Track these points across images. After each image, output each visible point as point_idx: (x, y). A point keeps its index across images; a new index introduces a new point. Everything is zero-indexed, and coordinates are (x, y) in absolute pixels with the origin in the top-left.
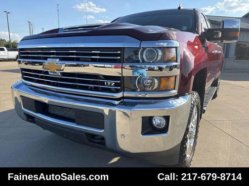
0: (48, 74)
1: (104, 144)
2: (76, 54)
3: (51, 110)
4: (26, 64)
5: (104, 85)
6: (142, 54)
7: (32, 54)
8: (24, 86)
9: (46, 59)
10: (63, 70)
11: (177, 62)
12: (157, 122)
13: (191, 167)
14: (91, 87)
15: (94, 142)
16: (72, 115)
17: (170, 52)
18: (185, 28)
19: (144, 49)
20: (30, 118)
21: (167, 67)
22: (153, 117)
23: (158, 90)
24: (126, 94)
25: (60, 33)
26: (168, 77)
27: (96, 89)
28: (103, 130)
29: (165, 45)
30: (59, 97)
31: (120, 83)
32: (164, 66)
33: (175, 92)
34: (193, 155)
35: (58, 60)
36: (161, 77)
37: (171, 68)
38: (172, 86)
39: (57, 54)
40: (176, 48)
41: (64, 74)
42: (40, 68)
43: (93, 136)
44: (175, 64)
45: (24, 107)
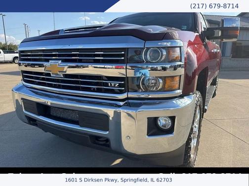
0: (50, 76)
1: (109, 146)
2: (79, 55)
3: (53, 113)
4: (26, 66)
5: (108, 86)
6: (146, 54)
7: (32, 56)
8: (25, 88)
9: (47, 61)
10: (65, 72)
11: (181, 61)
12: (162, 122)
13: (194, 167)
14: (94, 89)
15: (99, 144)
16: (75, 117)
17: (174, 52)
18: (185, 27)
19: (148, 49)
20: (32, 121)
21: (170, 67)
22: (158, 117)
23: (163, 90)
24: (131, 95)
25: (60, 34)
26: (173, 77)
27: (99, 90)
28: (108, 132)
29: (169, 44)
30: (62, 99)
31: (125, 83)
32: (168, 66)
33: (179, 92)
34: (196, 155)
35: (60, 62)
36: (165, 77)
37: (175, 68)
38: (177, 86)
39: (59, 56)
40: (180, 47)
41: (67, 76)
42: (41, 70)
43: (96, 138)
44: (179, 63)
45: (25, 110)
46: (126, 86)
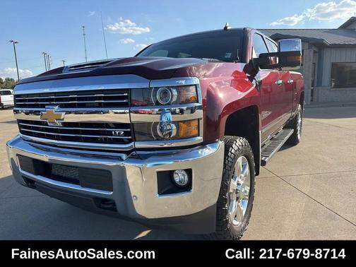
0: (47, 125)
1: (115, 210)
2: (79, 99)
3: (55, 171)
5: (112, 135)
6: (155, 95)
7: (29, 101)
8: (22, 142)
9: (43, 106)
10: (63, 119)
11: (198, 102)
12: (179, 177)
14: (101, 139)
15: (104, 208)
16: (75, 174)
17: (188, 91)
18: (229, 55)
19: (156, 89)
20: (30, 183)
21: (187, 109)
22: (174, 171)
23: (177, 138)
24: (138, 145)
25: (64, 73)
26: (189, 122)
27: (106, 141)
28: (112, 193)
29: (183, 82)
30: (64, 153)
31: (131, 131)
32: (185, 108)
33: (200, 139)
35: (57, 107)
36: (178, 122)
37: (192, 110)
38: (196, 132)
39: (57, 100)
40: (196, 85)
41: (66, 124)
42: (37, 118)
43: (104, 201)
44: (198, 104)
45: (22, 169)
46: (132, 134)
